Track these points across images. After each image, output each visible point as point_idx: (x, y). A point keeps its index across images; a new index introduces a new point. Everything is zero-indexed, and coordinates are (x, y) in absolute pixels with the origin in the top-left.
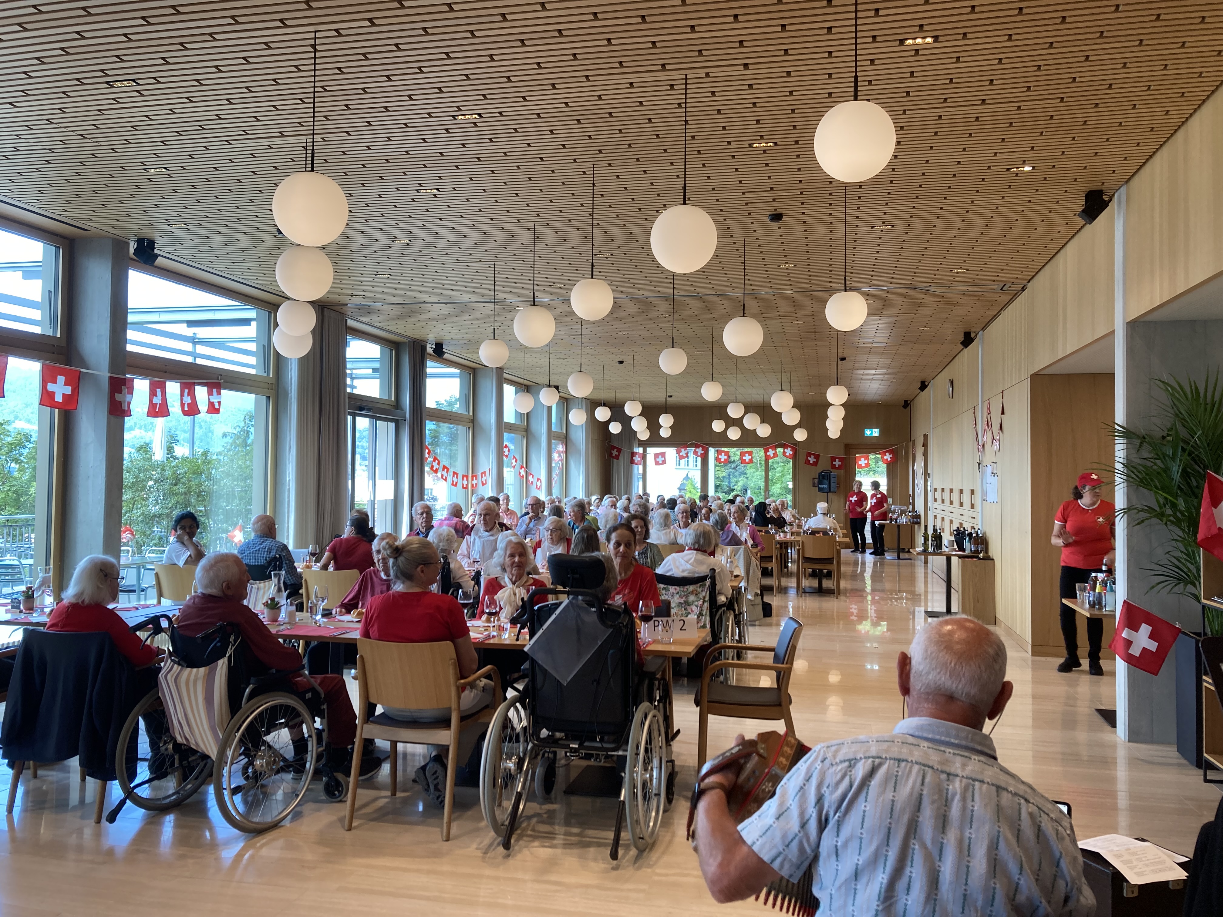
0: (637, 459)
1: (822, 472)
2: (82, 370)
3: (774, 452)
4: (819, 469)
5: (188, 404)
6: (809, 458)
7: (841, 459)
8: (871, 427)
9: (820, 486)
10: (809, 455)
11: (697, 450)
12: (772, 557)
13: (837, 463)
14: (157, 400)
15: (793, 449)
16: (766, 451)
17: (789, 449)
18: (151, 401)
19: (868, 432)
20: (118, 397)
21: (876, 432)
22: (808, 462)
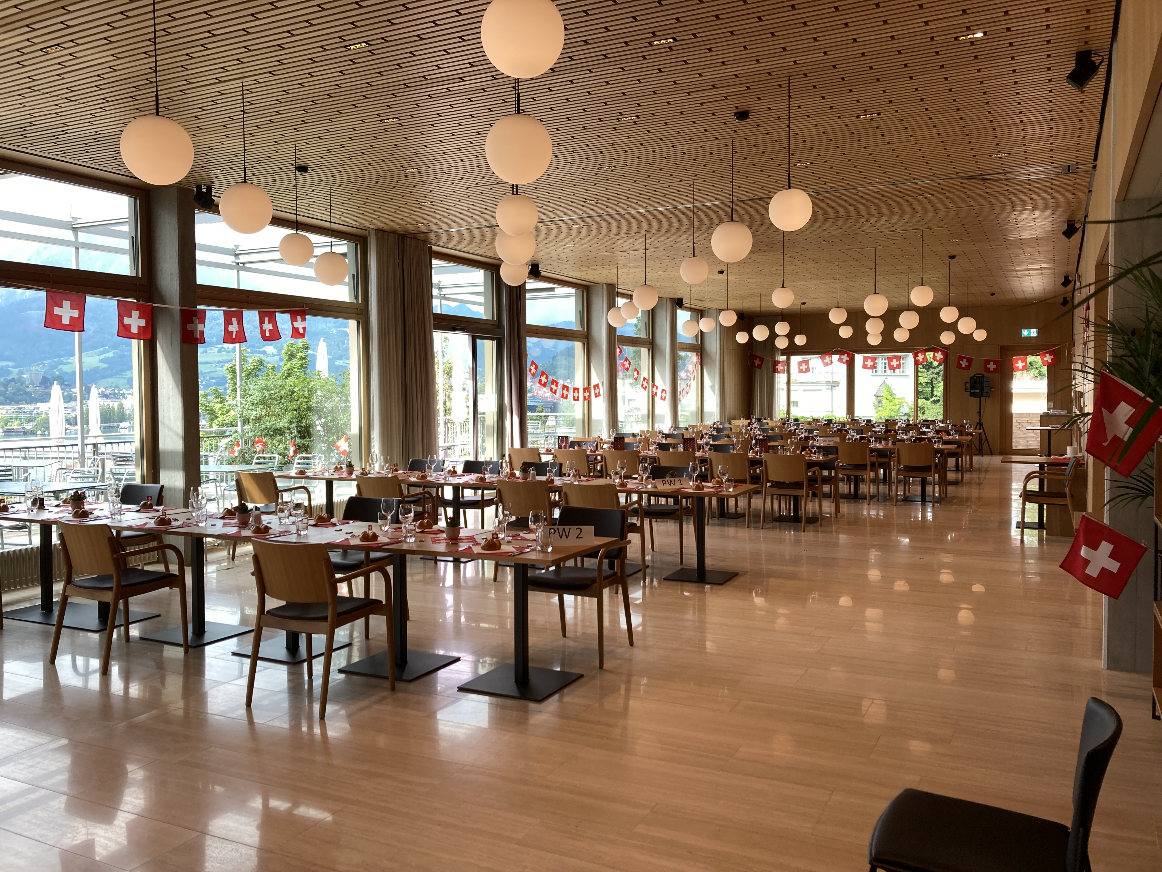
0: (780, 367)
1: (974, 376)
2: (154, 305)
3: (923, 356)
4: (972, 372)
5: (270, 330)
6: (961, 362)
7: (995, 362)
8: (1029, 327)
9: (972, 391)
10: (961, 358)
11: (842, 357)
12: (866, 465)
13: (992, 366)
14: (234, 328)
15: (944, 353)
16: (916, 356)
17: (940, 353)
18: (226, 329)
19: (1025, 333)
20: (189, 327)
21: (1034, 333)
22: (959, 366)
